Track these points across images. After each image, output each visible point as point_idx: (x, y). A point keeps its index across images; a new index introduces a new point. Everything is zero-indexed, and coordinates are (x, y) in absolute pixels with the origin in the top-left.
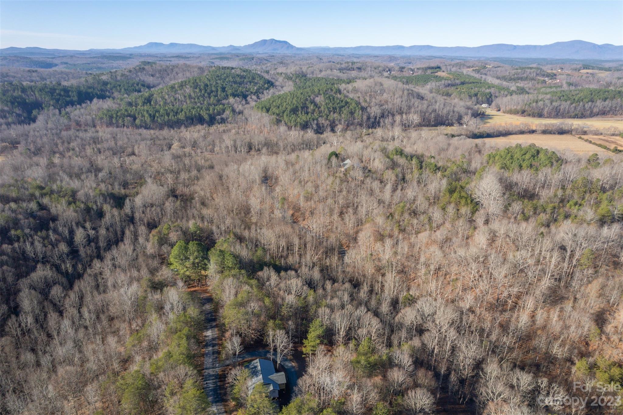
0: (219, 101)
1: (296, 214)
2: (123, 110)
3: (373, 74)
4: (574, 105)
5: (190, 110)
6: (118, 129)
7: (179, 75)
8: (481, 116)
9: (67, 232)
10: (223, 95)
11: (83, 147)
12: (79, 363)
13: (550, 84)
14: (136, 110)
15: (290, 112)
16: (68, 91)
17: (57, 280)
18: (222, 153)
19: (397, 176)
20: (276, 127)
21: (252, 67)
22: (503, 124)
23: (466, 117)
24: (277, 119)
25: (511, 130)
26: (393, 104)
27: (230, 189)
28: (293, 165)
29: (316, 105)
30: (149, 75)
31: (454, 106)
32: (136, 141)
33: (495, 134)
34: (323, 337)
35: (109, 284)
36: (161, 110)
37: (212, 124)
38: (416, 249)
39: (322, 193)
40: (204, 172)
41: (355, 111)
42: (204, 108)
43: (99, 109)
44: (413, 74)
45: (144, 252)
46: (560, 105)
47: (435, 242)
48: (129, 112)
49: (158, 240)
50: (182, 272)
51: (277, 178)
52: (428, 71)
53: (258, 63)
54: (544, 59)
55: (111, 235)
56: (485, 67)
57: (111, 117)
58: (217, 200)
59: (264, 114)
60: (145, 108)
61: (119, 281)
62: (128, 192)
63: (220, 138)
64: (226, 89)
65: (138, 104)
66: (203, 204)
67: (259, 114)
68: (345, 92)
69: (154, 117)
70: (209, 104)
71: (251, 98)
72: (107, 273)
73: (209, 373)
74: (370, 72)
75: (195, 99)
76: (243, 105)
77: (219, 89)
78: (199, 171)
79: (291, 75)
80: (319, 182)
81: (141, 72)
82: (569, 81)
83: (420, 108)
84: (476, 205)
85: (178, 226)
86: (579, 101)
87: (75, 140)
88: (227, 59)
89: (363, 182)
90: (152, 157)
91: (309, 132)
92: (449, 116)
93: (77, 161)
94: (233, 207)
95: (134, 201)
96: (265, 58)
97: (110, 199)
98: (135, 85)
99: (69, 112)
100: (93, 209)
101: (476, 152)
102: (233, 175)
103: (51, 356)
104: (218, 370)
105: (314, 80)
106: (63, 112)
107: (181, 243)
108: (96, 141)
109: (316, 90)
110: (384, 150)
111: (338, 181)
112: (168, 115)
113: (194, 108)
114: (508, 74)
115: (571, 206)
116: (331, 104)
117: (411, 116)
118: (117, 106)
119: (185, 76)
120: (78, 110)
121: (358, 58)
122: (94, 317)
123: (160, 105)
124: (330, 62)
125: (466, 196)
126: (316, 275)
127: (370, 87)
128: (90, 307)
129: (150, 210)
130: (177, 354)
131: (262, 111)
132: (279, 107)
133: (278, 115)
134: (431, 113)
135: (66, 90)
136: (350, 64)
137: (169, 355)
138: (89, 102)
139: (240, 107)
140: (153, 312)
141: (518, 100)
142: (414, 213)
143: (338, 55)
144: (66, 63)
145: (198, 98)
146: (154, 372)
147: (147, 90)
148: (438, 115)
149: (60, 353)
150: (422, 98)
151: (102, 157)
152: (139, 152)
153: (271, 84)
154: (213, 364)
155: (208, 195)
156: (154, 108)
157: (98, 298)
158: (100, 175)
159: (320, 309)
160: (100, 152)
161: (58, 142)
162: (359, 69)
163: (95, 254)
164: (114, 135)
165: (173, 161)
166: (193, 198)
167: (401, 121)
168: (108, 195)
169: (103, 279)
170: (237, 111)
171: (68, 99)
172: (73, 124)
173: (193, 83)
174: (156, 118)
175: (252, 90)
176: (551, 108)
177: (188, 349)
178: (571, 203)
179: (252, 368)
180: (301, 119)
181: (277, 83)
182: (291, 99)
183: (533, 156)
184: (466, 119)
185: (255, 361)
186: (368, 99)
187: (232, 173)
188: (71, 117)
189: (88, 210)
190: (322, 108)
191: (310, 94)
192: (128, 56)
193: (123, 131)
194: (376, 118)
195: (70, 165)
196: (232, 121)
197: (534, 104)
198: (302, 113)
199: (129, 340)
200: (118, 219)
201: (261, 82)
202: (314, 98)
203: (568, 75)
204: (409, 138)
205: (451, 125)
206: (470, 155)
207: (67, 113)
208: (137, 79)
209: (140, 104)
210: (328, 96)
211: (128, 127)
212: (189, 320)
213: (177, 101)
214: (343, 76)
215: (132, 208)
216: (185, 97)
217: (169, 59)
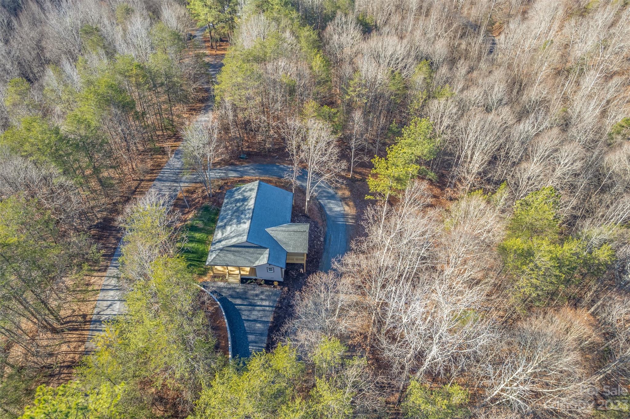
34: (427, 164)
104: (180, 188)
159: (436, 102)
179: (237, 201)
185: (249, 186)
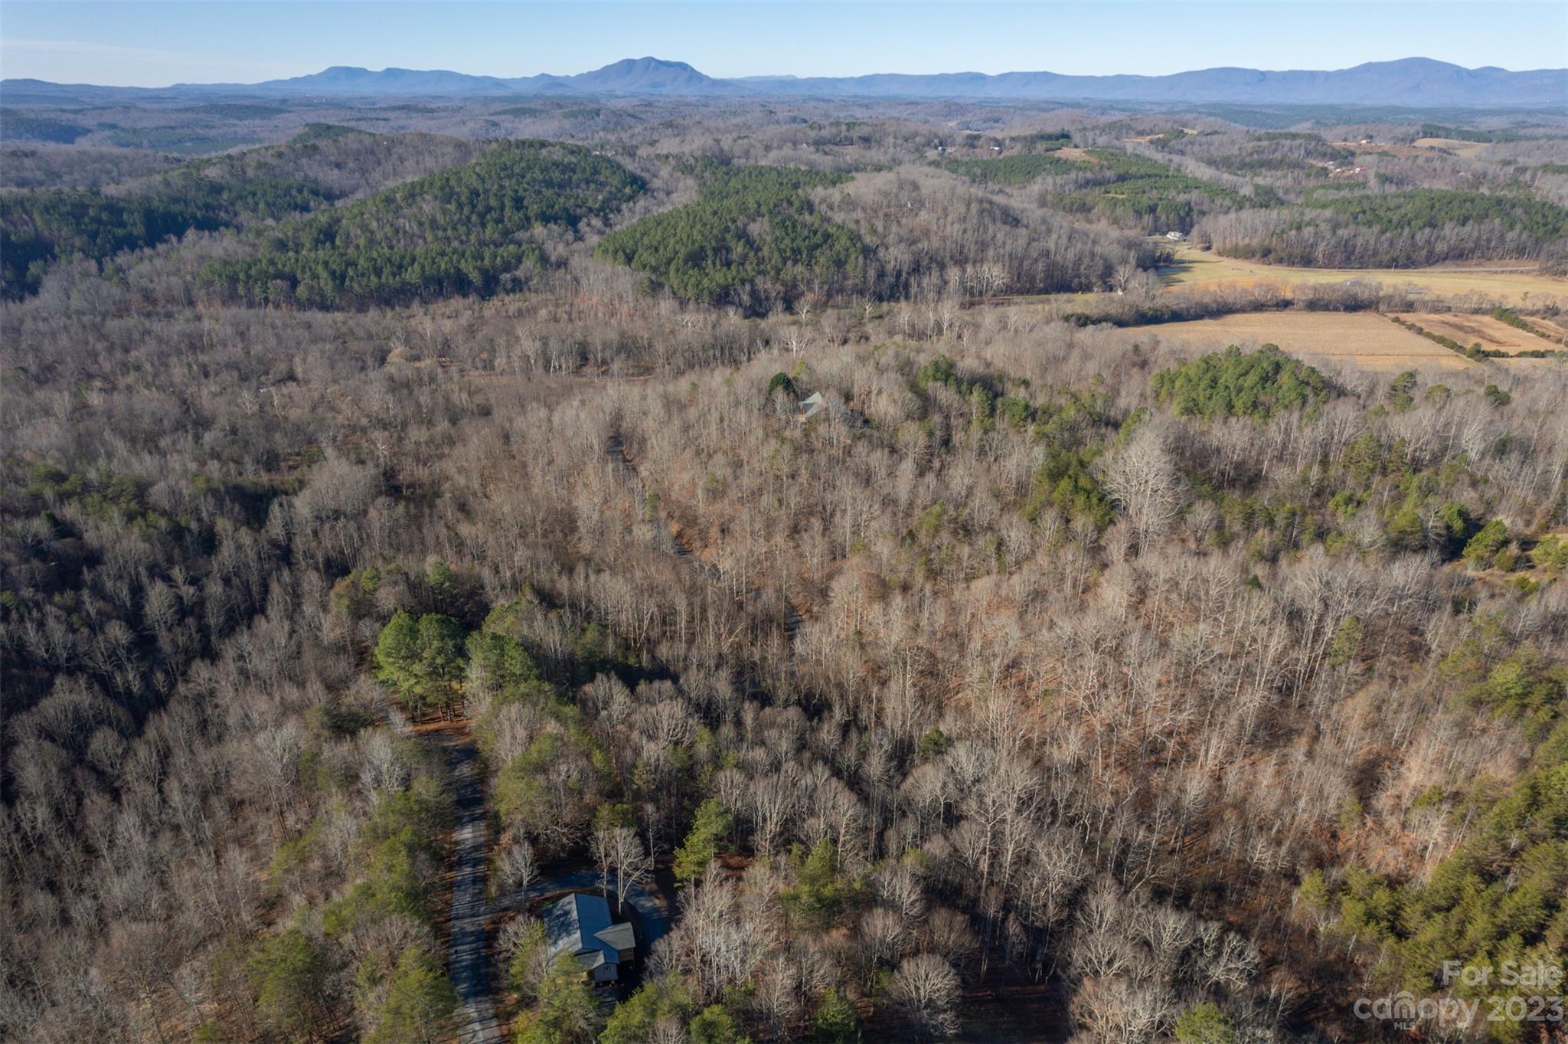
0: (506, 233)
1: (689, 532)
2: (264, 262)
3: (901, 154)
4: (1388, 235)
5: (433, 260)
6: (252, 311)
7: (406, 163)
8: (1159, 264)
9: (125, 593)
10: (517, 217)
11: (163, 360)
12: (162, 913)
13: (1336, 178)
14: (297, 260)
15: (686, 262)
16: (121, 211)
17: (105, 714)
18: (514, 372)
19: (931, 434)
20: (649, 300)
21: (595, 138)
22: (1213, 288)
23: (1121, 269)
24: (652, 282)
25: (1231, 300)
26: (944, 239)
27: (530, 469)
28: (682, 407)
29: (750, 243)
30: (330, 164)
31: (1094, 242)
32: (299, 344)
33: (1192, 311)
35: (231, 720)
36: (362, 261)
37: (491, 295)
38: (965, 618)
39: (747, 481)
40: (468, 426)
41: (848, 256)
42: (468, 253)
43: (202, 259)
44: (1000, 152)
45: (317, 638)
46: (1355, 236)
47: (1006, 602)
48: (280, 266)
49: (348, 607)
50: (405, 686)
51: (643, 441)
52: (1039, 146)
53: (611, 126)
54: (1333, 108)
55: (237, 596)
56: (1181, 134)
57: (233, 280)
58: (497, 499)
59: (620, 268)
60: (321, 253)
61: (255, 716)
62: (277, 479)
63: (508, 334)
64: (525, 203)
65: (303, 245)
66: (463, 508)
67: (608, 268)
68: (824, 207)
69: (343, 278)
70: (483, 243)
71: (589, 225)
72: (226, 694)
73: (462, 929)
74: (891, 150)
75: (445, 230)
76: (568, 244)
77: (508, 203)
78: (454, 421)
79: (692, 161)
80: (744, 454)
81: (309, 157)
82: (1382, 171)
83: (1008, 247)
84: (1110, 509)
85: (399, 570)
86: (1400, 225)
87: (143, 341)
88: (532, 113)
89: (848, 451)
90: (337, 387)
91: (731, 313)
92: (1082, 268)
93: (150, 402)
94: (534, 518)
95: (291, 505)
96: (630, 110)
97: (232, 501)
98: (294, 192)
99: (125, 267)
100: (190, 530)
101: (1134, 365)
102: (536, 435)
103: (95, 897)
104: (484, 921)
105: (750, 174)
106: (109, 267)
107: (400, 619)
108: (195, 344)
109: (752, 204)
110: (906, 368)
111: (787, 451)
112: (378, 272)
113: (443, 254)
114: (1236, 152)
115: (1337, 506)
116: (787, 241)
117: (985, 268)
118: (248, 249)
119: (422, 166)
120: (147, 262)
121: (867, 106)
122: (195, 802)
123: (357, 247)
124: (794, 120)
125: (1089, 486)
126: (723, 687)
127: (886, 194)
128: (186, 780)
129: (332, 528)
130: (385, 889)
131: (615, 259)
132: (656, 250)
133: (654, 269)
134: (1036, 260)
135: (114, 209)
136: (844, 128)
137: (367, 892)
138: (174, 239)
139: (561, 248)
140: (334, 790)
141: (1254, 223)
142: (965, 530)
143: (817, 99)
144: (113, 127)
145: (455, 228)
146: (331, 931)
147: (324, 205)
148: (1054, 264)
149: (116, 890)
150: (1016, 222)
151: (213, 389)
152: (305, 372)
153: (639, 185)
154: (473, 907)
155: (476, 484)
156: (342, 255)
157: (205, 757)
158: (208, 437)
159: (723, 773)
160: (206, 375)
161: (99, 346)
162: (866, 140)
163: (197, 645)
164: (242, 328)
165: (390, 397)
166: (438, 495)
167: (962, 283)
168: (227, 492)
169: (217, 706)
170: (553, 259)
171: (120, 232)
172: (135, 298)
173: (442, 189)
174: (347, 282)
175: (590, 203)
176: (1333, 242)
177: (412, 877)
178: (1338, 497)
179: (560, 916)
180: (711, 280)
181: (657, 183)
182: (688, 229)
183: (1265, 379)
184: (1121, 274)
185: (566, 899)
186: (880, 226)
187: (534, 430)
188: (131, 279)
189: (178, 532)
190: (766, 251)
191: (735, 214)
192: (275, 105)
193: (265, 316)
194: (899, 275)
195: (131, 410)
196: (541, 287)
197: (1293, 233)
198: (714, 263)
199: (277, 856)
200: (252, 555)
201: (615, 181)
202: (745, 225)
203: (1384, 154)
204: (977, 327)
205: (1087, 288)
206: (1116, 375)
207: (119, 270)
208: (299, 176)
209: (308, 245)
210: (779, 219)
211: (277, 306)
212: (416, 807)
213: (401, 235)
214: (825, 162)
215: (288, 525)
216: (421, 224)
217: (382, 115)
